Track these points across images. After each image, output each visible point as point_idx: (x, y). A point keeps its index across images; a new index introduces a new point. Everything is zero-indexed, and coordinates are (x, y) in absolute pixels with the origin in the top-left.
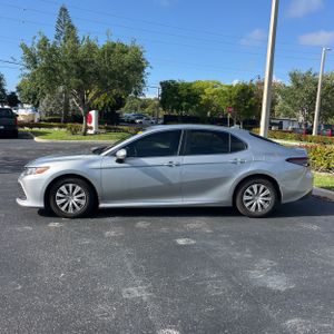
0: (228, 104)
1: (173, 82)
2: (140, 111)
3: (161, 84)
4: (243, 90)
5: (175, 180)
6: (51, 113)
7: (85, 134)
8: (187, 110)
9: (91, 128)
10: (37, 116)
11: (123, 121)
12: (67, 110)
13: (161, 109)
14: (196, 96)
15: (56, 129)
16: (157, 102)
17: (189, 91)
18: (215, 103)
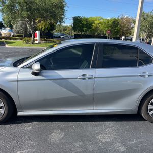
0: (106, 29)
1: (79, 17)
2: (63, 32)
3: (73, 18)
4: (114, 22)
5: (88, 92)
6: (18, 32)
7: (33, 43)
8: (86, 31)
9: (37, 40)
10: (12, 34)
11: (55, 37)
12: (26, 31)
13: (73, 31)
14: (91, 25)
15: (19, 40)
16: (71, 28)
17: (87, 22)
18: (100, 28)
